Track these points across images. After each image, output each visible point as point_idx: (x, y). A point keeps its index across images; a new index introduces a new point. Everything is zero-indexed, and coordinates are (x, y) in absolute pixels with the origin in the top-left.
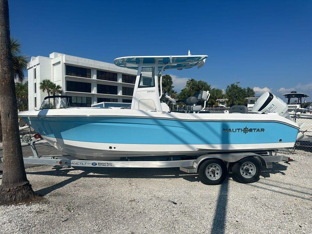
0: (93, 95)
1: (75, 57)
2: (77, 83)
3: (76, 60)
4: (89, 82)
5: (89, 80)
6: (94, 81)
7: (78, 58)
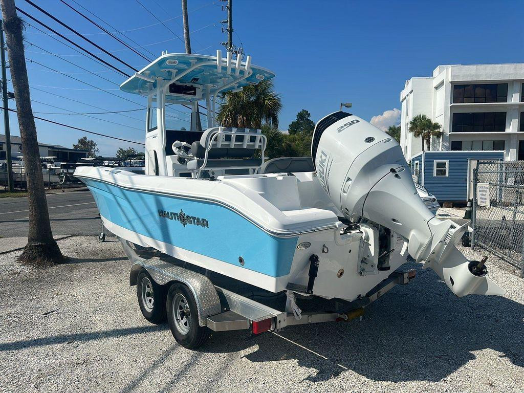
0: (509, 134)
1: (471, 66)
2: (474, 115)
3: (473, 72)
4: (503, 110)
5: (503, 106)
6: (514, 108)
7: (479, 66)
